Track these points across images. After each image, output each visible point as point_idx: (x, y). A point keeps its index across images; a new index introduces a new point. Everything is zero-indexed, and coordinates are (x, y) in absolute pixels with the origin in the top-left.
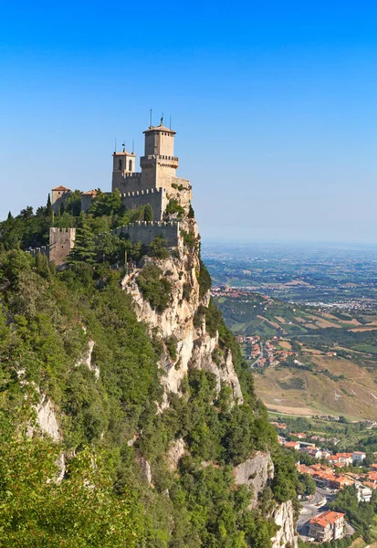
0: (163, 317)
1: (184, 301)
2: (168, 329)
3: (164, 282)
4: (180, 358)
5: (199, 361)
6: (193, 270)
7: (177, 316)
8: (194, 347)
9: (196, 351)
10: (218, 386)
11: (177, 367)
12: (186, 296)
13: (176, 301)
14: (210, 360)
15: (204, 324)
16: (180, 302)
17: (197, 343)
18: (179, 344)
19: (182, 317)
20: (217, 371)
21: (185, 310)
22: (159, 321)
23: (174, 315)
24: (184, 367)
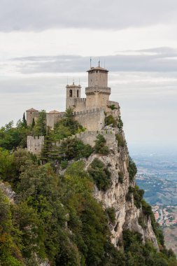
0: (106, 195)
1: (119, 185)
2: (109, 203)
3: (106, 171)
4: (118, 223)
5: (130, 224)
6: (125, 163)
7: (115, 194)
8: (126, 215)
9: (128, 218)
10: (144, 242)
11: (116, 230)
12: (121, 180)
13: (114, 184)
14: (137, 223)
15: (132, 200)
16: (117, 185)
17: (128, 213)
18: (117, 214)
19: (118, 195)
20: (142, 232)
21: (120, 190)
22: (103, 197)
23: (113, 194)
24: (120, 229)
